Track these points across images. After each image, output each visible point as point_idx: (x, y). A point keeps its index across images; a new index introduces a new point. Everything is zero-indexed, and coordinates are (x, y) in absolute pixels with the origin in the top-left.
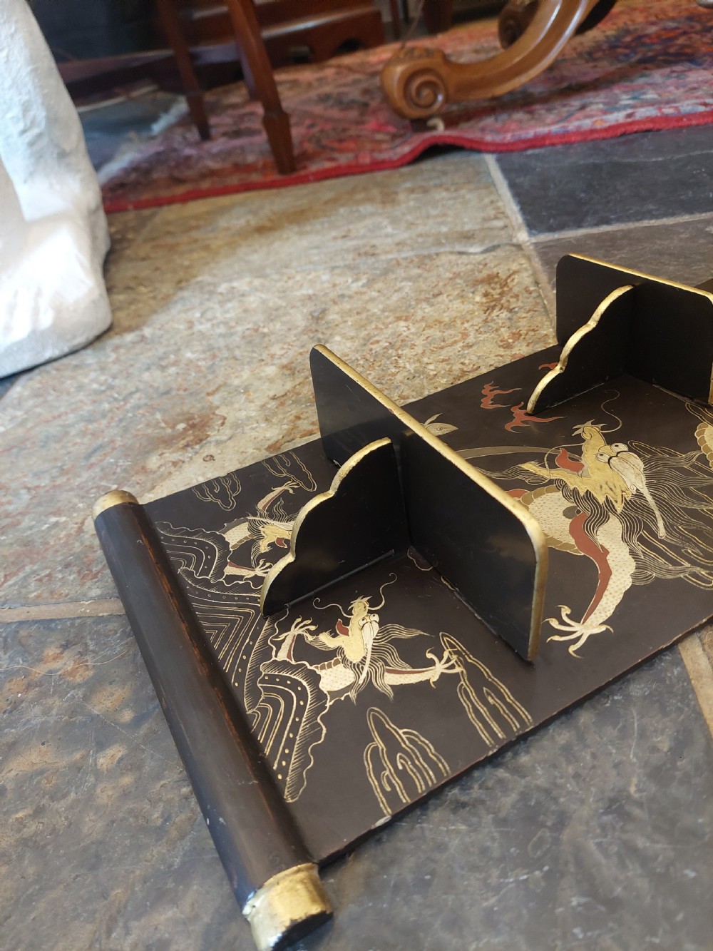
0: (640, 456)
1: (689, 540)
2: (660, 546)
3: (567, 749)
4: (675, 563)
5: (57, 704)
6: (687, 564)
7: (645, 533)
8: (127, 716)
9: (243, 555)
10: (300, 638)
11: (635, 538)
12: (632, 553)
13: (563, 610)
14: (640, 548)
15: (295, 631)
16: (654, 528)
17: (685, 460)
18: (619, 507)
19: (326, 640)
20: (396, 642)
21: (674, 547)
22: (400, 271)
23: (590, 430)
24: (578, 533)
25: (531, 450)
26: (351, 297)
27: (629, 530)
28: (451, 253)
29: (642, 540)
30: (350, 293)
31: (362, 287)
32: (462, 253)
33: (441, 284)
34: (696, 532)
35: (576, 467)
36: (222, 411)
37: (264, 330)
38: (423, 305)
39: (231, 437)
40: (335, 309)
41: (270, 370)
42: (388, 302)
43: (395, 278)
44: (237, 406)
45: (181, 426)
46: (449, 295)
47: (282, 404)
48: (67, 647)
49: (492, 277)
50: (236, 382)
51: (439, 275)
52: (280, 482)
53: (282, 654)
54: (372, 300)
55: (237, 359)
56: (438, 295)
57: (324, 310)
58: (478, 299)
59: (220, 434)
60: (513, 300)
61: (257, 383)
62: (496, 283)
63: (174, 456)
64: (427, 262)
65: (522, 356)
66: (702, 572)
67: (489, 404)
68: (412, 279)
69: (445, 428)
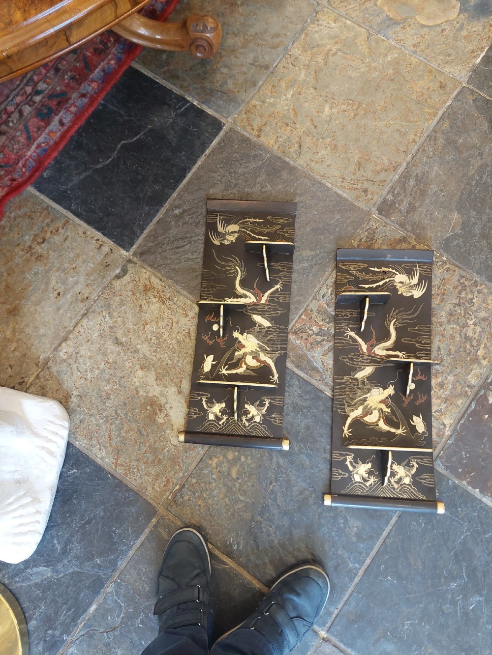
0: (250, 334)
1: (272, 347)
2: (271, 352)
3: (289, 395)
4: (275, 354)
5: (225, 464)
6: (276, 352)
8: (237, 453)
9: (218, 419)
10: (246, 420)
12: (269, 357)
14: (269, 355)
15: (244, 419)
16: (267, 349)
17: (257, 328)
18: (258, 349)
19: (249, 416)
20: (258, 406)
21: (273, 351)
22: (112, 302)
23: (236, 334)
24: (258, 361)
25: (232, 349)
26: (115, 326)
27: (264, 353)
28: (114, 279)
29: (267, 353)
30: (111, 324)
31: (111, 319)
32: (118, 277)
33: (134, 300)
34: (273, 344)
35: (244, 346)
36: (150, 395)
37: (111, 361)
38: (143, 314)
39: (167, 399)
40: (119, 336)
41: (140, 373)
42: (130, 320)
43: (116, 307)
44: (151, 390)
45: (148, 408)
46: (144, 304)
47: (161, 380)
48: (211, 459)
49: (146, 286)
50: (137, 384)
51: (127, 296)
52: (201, 400)
53: (247, 424)
54: (124, 323)
55: (124, 377)
56: (141, 306)
57: (116, 338)
58: (155, 300)
59: (163, 400)
60: (164, 293)
61: (143, 380)
62: (150, 288)
63: (163, 415)
64: (114, 291)
65: (195, 317)
66: (279, 352)
67: (211, 343)
68: (122, 304)
69: (211, 357)
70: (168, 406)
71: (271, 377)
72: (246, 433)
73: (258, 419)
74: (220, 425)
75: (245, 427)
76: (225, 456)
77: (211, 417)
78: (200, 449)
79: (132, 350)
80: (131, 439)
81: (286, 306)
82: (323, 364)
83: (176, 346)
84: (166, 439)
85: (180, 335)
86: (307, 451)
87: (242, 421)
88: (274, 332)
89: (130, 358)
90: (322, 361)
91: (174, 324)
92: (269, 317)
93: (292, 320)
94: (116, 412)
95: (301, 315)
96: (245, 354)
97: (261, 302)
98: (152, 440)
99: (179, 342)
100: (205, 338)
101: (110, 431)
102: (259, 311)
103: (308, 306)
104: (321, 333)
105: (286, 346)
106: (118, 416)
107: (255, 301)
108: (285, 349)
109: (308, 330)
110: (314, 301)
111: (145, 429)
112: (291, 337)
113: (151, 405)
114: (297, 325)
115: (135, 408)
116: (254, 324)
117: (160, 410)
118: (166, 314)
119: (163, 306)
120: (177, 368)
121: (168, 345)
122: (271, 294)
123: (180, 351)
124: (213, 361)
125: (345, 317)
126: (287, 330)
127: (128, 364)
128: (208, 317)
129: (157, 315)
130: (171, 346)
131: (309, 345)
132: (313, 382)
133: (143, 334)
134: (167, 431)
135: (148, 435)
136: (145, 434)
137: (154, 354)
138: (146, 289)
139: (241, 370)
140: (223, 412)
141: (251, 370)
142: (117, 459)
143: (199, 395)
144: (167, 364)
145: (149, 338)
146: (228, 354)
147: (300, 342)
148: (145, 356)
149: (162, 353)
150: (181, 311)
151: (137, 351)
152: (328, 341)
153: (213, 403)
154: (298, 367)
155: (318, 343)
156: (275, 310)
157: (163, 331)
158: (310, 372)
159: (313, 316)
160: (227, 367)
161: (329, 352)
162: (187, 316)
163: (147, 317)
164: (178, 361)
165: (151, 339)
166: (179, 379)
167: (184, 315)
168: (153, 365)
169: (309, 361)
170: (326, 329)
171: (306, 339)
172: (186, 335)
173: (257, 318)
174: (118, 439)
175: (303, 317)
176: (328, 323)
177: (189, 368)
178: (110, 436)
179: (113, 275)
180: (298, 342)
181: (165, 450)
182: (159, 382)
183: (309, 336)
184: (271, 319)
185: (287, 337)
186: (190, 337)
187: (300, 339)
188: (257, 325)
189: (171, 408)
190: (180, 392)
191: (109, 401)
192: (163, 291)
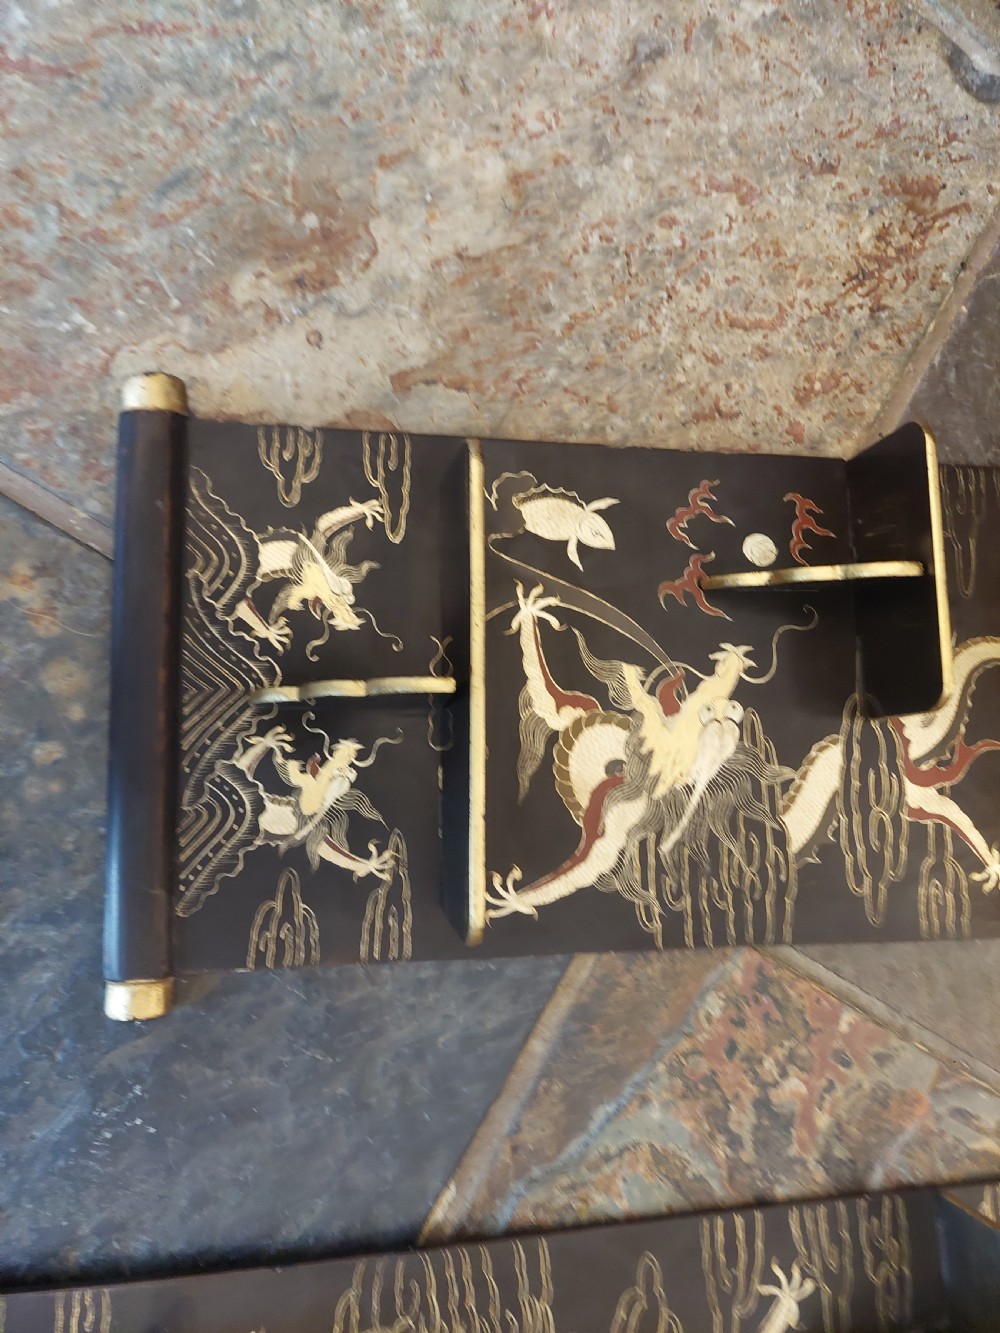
0: (741, 738)
1: (678, 868)
2: (652, 860)
3: (422, 985)
4: (645, 887)
5: (12, 650)
6: (652, 892)
7: (652, 837)
8: (77, 713)
9: (266, 595)
10: (270, 752)
11: (639, 836)
12: (622, 853)
13: (514, 871)
14: (633, 852)
15: (269, 741)
16: (665, 836)
17: (772, 773)
18: (661, 791)
19: (293, 771)
20: (353, 815)
21: (660, 869)
22: (835, 30)
23: (732, 662)
24: (599, 795)
25: (654, 648)
26: (719, 46)
27: (643, 825)
28: (944, 40)
29: (643, 844)
30: (726, 27)
31: (756, 25)
32: (956, 59)
33: (857, 136)
34: (694, 866)
35: (671, 708)
36: (380, 228)
37: (546, 27)
38: (790, 181)
39: (362, 313)
40: (675, 63)
41: (493, 171)
42: (755, 119)
43: (814, 50)
44: (404, 232)
45: (311, 221)
46: (840, 186)
47: (462, 281)
48: (41, 570)
49: (929, 189)
50: (433, 161)
51: (874, 104)
52: (366, 494)
53: (245, 762)
54: (740, 87)
55: (464, 90)
56: (829, 168)
57: (659, 53)
58: (866, 236)
59: (353, 291)
60: (901, 282)
61: (458, 191)
62: (920, 212)
63: (274, 294)
64: (891, 38)
65: (798, 439)
66: (657, 909)
67: (678, 527)
68: (832, 76)
69: (601, 536)
70: (324, 319)
71: (517, 874)
72: (194, 763)
73: (277, 819)
74: (230, 608)
75: (228, 751)
76: (56, 649)
77: (275, 556)
78: (94, 506)
79: (609, 131)
80: (135, 134)
81: (900, 925)
82: (607, 1158)
83: (640, 350)
84: (144, 320)
85: (704, 368)
86: (109, 1124)
87: (262, 731)
88: (762, 872)
89: (566, 120)
90: (621, 1153)
91: (757, 338)
92: (836, 833)
93: (825, 961)
94: (278, 57)
95: (855, 1006)
96: (629, 718)
97: (910, 787)
98: (133, 246)
99: (664, 363)
100: (700, 498)
101: (178, 29)
102: (863, 778)
103: (904, 1035)
104: (774, 1121)
105: (689, 941)
106: (259, 66)
107: (915, 752)
108: (673, 938)
109: (780, 1053)
110: (931, 1067)
111: (188, 207)
112: (738, 966)
113: (325, 235)
114: (803, 986)
115: (304, 154)
116: (795, 755)
117: (299, 282)
118: (801, 293)
119: (838, 275)
120: (528, 363)
121: (646, 311)
122: (958, 835)
123: (619, 373)
124: (581, 547)
125: (868, 1255)
126: (779, 940)
127: (532, 110)
128: (811, 505)
129: (790, 251)
130: (642, 324)
131: (704, 1066)
132: (505, 1113)
133: (693, 182)
134: (185, 325)
135: (159, 222)
136: (168, 206)
137: (594, 239)
138: (917, 194)
139: (540, 700)
140: (307, 621)
141: (548, 759)
142: (24, 66)
143: (393, 481)
144: (548, 308)
145: (675, 212)
146: (626, 626)
147: (716, 1013)
148: (582, 194)
149: (606, 280)
150: (823, 369)
151: (603, 153)
152: (734, 1167)
153: (353, 558)
154: (582, 1014)
155: (718, 1118)
156: (875, 860)
157: (718, 282)
158: (558, 1088)
159: (855, 1073)
160: (555, 623)
161: (677, 1185)
162: (803, 398)
163: (781, 198)
164: (566, 365)
165: (671, 223)
166: (470, 373)
167: (802, 384)
168: (539, 238)
169: (616, 1074)
170: (794, 1150)
171: (732, 1049)
172: (706, 403)
173: (826, 767)
174: (133, 70)
175: (847, 1019)
176: (826, 1160)
177: (534, 423)
178: (148, 29)
179: (963, 38)
180: (714, 1005)
181: (78, 318)
182: (451, 270)
183: (752, 1061)
184: (824, 845)
185: (741, 941)
186: (699, 417)
187: (733, 1012)
188: (788, 772)
189: (316, 339)
190: (402, 382)
191: (335, 21)
192: (910, 277)
